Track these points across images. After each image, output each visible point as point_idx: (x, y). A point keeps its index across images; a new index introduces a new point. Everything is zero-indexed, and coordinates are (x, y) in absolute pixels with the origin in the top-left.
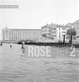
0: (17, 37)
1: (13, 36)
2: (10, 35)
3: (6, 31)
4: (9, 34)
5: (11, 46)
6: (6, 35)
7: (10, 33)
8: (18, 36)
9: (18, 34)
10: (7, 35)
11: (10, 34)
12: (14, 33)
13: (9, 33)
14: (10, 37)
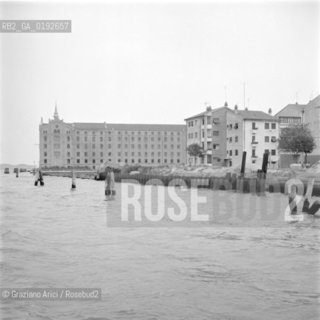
0: (94, 154)
1: (82, 151)
2: (68, 146)
3: (55, 131)
4: (66, 143)
5: (74, 187)
6: (55, 145)
7: (69, 138)
8: (98, 150)
9: (98, 142)
10: (57, 146)
11: (70, 142)
12: (86, 139)
13: (66, 139)
14: (69, 153)
